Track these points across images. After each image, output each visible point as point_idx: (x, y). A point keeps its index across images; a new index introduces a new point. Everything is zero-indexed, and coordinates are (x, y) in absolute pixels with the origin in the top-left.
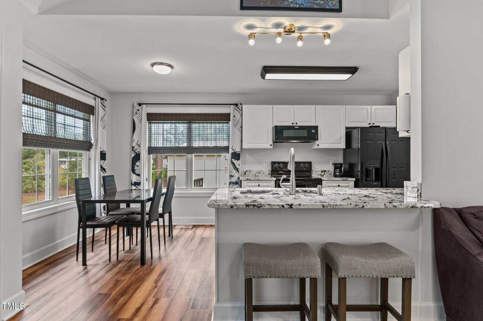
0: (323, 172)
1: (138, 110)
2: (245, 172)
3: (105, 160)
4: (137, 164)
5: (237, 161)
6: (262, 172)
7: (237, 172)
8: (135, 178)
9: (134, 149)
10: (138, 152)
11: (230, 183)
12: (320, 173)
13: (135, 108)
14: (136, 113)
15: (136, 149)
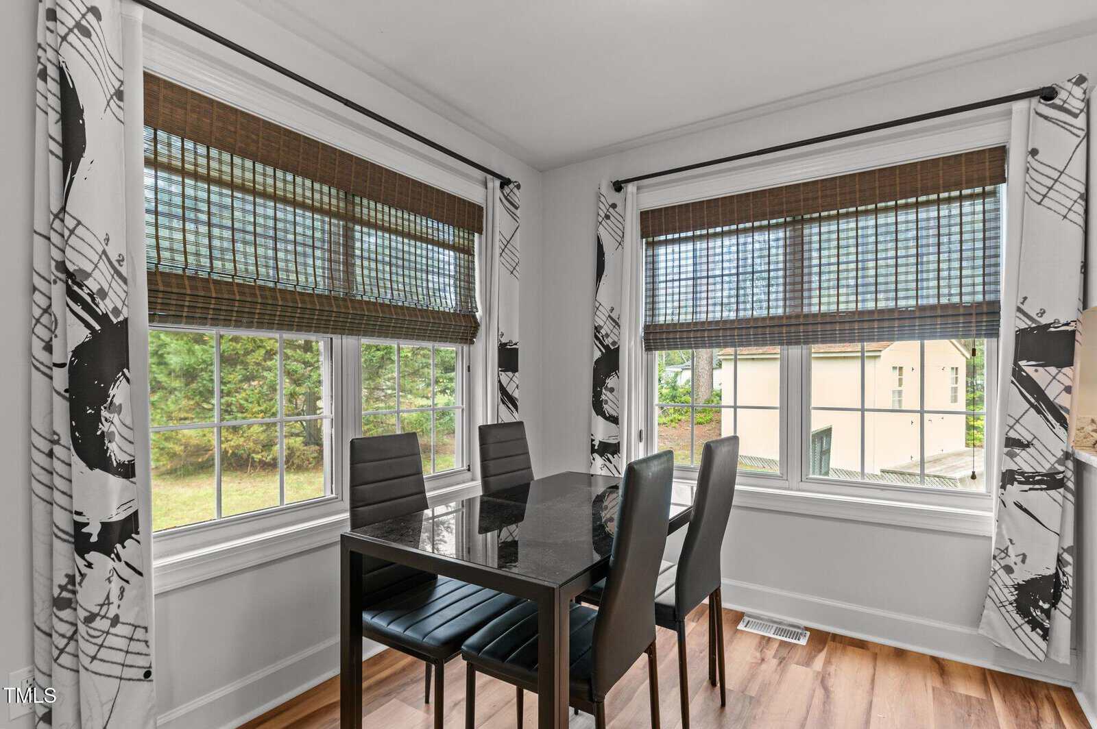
1: (614, 206)
3: (514, 369)
4: (610, 382)
5: (1052, 370)
7: (1057, 425)
8: (601, 431)
9: (599, 332)
10: (614, 343)
11: (1008, 478)
13: (602, 199)
14: (607, 217)
15: (607, 335)
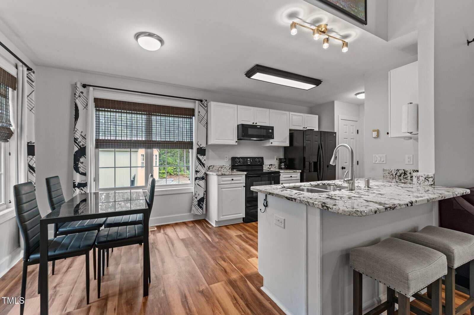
0: (271, 166)
1: (82, 93)
2: (209, 167)
3: (33, 154)
4: (82, 160)
5: (202, 156)
6: (224, 167)
7: (203, 167)
8: (78, 178)
9: (77, 141)
10: (83, 145)
11: (196, 179)
12: (268, 167)
13: (78, 89)
14: (80, 96)
15: (80, 142)
